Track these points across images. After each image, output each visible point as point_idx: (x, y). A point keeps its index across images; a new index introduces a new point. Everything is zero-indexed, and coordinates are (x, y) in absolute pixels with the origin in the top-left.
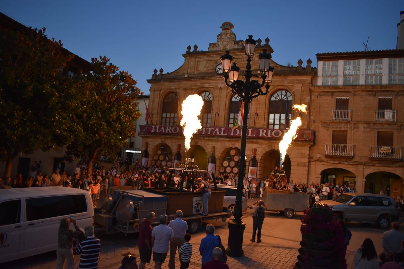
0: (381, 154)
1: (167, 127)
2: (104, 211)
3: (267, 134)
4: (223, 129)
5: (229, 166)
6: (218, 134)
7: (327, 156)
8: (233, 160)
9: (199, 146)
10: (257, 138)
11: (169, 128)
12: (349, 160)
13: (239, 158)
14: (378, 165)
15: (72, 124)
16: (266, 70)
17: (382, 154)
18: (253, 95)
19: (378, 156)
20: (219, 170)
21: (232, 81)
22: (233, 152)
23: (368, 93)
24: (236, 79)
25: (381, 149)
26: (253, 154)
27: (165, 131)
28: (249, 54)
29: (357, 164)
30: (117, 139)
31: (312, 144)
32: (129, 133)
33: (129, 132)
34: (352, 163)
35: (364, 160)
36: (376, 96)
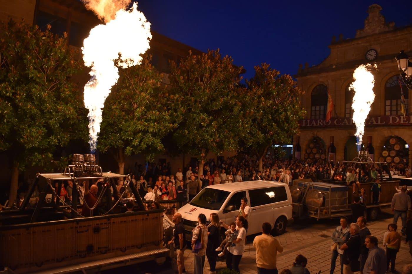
1: (319, 120)
4: (379, 118)
5: (389, 156)
6: (375, 123)
8: (394, 149)
11: (320, 121)
13: (400, 146)
22: (392, 141)
27: (317, 124)
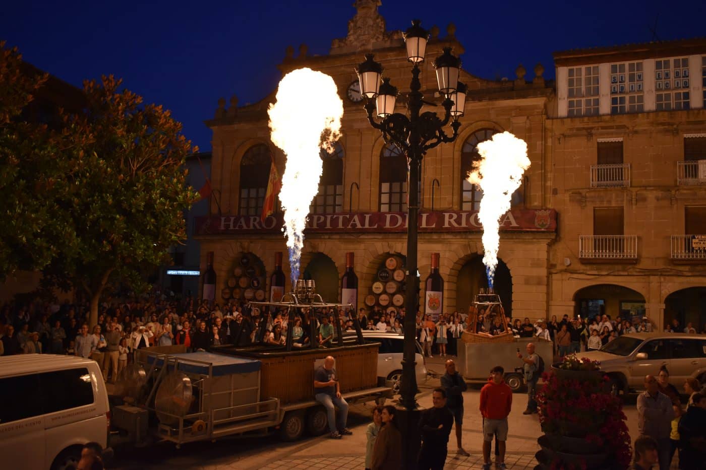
0: (695, 251)
1: (252, 218)
2: (130, 400)
3: (458, 221)
4: (367, 217)
5: (384, 292)
6: (359, 226)
7: (585, 262)
8: (393, 279)
9: (322, 254)
10: (440, 230)
11: (255, 220)
12: (630, 266)
13: (405, 273)
14: (690, 274)
15: (50, 222)
16: (451, 91)
17: (697, 251)
18: (428, 143)
19: (689, 256)
20: (365, 302)
21: (383, 116)
22: (391, 263)
23: (661, 127)
24: (390, 111)
25: (694, 240)
26: (433, 265)
27: (248, 226)
28: (416, 58)
29: (646, 273)
30: (148, 247)
31: (553, 237)
32: (173, 234)
33: (173, 231)
34: (636, 272)
35: (660, 265)
36: (678, 133)
